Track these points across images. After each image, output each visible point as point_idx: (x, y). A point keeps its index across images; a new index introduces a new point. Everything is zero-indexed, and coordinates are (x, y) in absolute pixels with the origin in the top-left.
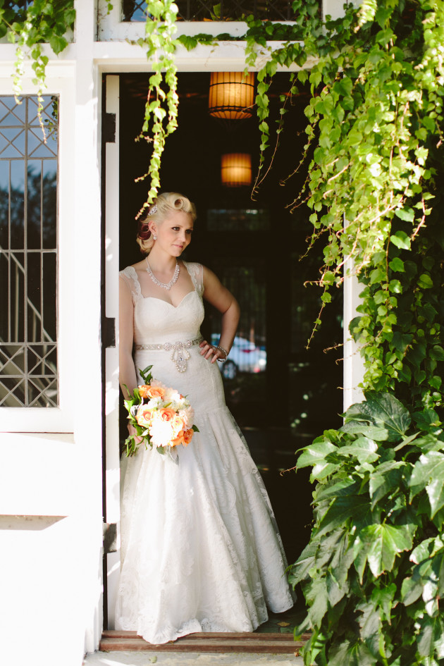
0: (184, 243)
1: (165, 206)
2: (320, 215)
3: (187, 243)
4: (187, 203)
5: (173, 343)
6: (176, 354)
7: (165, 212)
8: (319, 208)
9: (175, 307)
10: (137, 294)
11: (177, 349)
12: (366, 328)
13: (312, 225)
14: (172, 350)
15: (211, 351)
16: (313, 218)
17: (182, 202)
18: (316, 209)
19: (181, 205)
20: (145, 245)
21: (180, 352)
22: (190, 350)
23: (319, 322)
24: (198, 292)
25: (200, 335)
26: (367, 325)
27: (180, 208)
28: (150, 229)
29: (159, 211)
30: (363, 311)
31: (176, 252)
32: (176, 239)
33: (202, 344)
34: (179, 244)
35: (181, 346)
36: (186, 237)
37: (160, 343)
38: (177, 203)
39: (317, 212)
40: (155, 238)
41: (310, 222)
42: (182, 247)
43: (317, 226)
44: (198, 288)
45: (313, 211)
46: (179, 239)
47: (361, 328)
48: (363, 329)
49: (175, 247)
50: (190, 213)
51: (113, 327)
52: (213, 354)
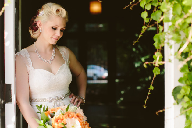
0: (59, 37)
1: (49, 12)
2: (150, 13)
3: (61, 37)
4: (64, 12)
5: (53, 97)
6: (56, 105)
7: (49, 16)
8: (149, 8)
9: (55, 74)
10: (30, 67)
11: (56, 101)
12: (187, 95)
13: (143, 19)
14: (53, 102)
15: (77, 100)
16: (144, 15)
17: (60, 11)
18: (146, 8)
19: (60, 13)
20: (34, 35)
21: (58, 103)
22: (64, 101)
23: (152, 88)
24: (67, 64)
25: (69, 91)
26: (188, 93)
27: (59, 15)
28: (38, 25)
29: (45, 15)
30: (184, 82)
31: (53, 42)
32: (54, 34)
33: (71, 96)
34: (56, 37)
35: (59, 99)
36: (60, 34)
37: (45, 98)
38: (58, 11)
39: (147, 11)
40: (41, 31)
41: (142, 17)
42: (57, 39)
43: (146, 21)
44: (66, 62)
45: (144, 10)
46: (56, 34)
47: (182, 94)
48: (184, 96)
49: (53, 39)
50: (65, 18)
51: (10, 90)
52: (78, 102)
